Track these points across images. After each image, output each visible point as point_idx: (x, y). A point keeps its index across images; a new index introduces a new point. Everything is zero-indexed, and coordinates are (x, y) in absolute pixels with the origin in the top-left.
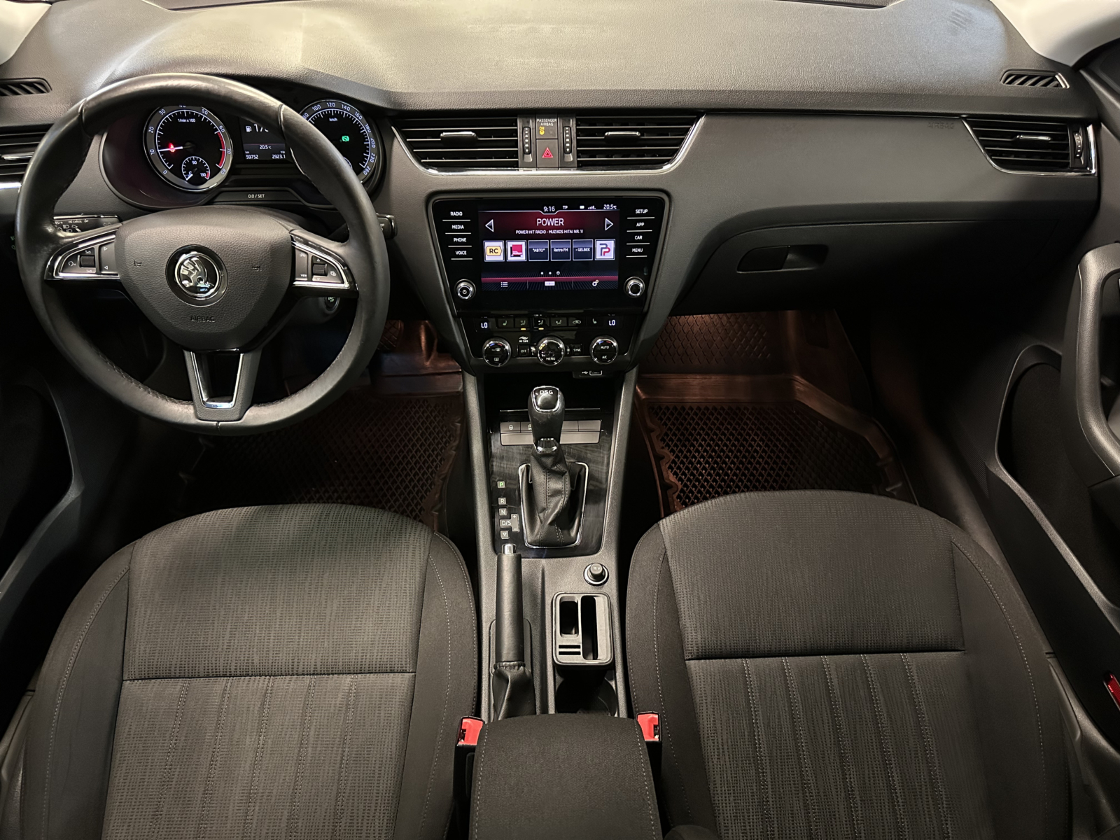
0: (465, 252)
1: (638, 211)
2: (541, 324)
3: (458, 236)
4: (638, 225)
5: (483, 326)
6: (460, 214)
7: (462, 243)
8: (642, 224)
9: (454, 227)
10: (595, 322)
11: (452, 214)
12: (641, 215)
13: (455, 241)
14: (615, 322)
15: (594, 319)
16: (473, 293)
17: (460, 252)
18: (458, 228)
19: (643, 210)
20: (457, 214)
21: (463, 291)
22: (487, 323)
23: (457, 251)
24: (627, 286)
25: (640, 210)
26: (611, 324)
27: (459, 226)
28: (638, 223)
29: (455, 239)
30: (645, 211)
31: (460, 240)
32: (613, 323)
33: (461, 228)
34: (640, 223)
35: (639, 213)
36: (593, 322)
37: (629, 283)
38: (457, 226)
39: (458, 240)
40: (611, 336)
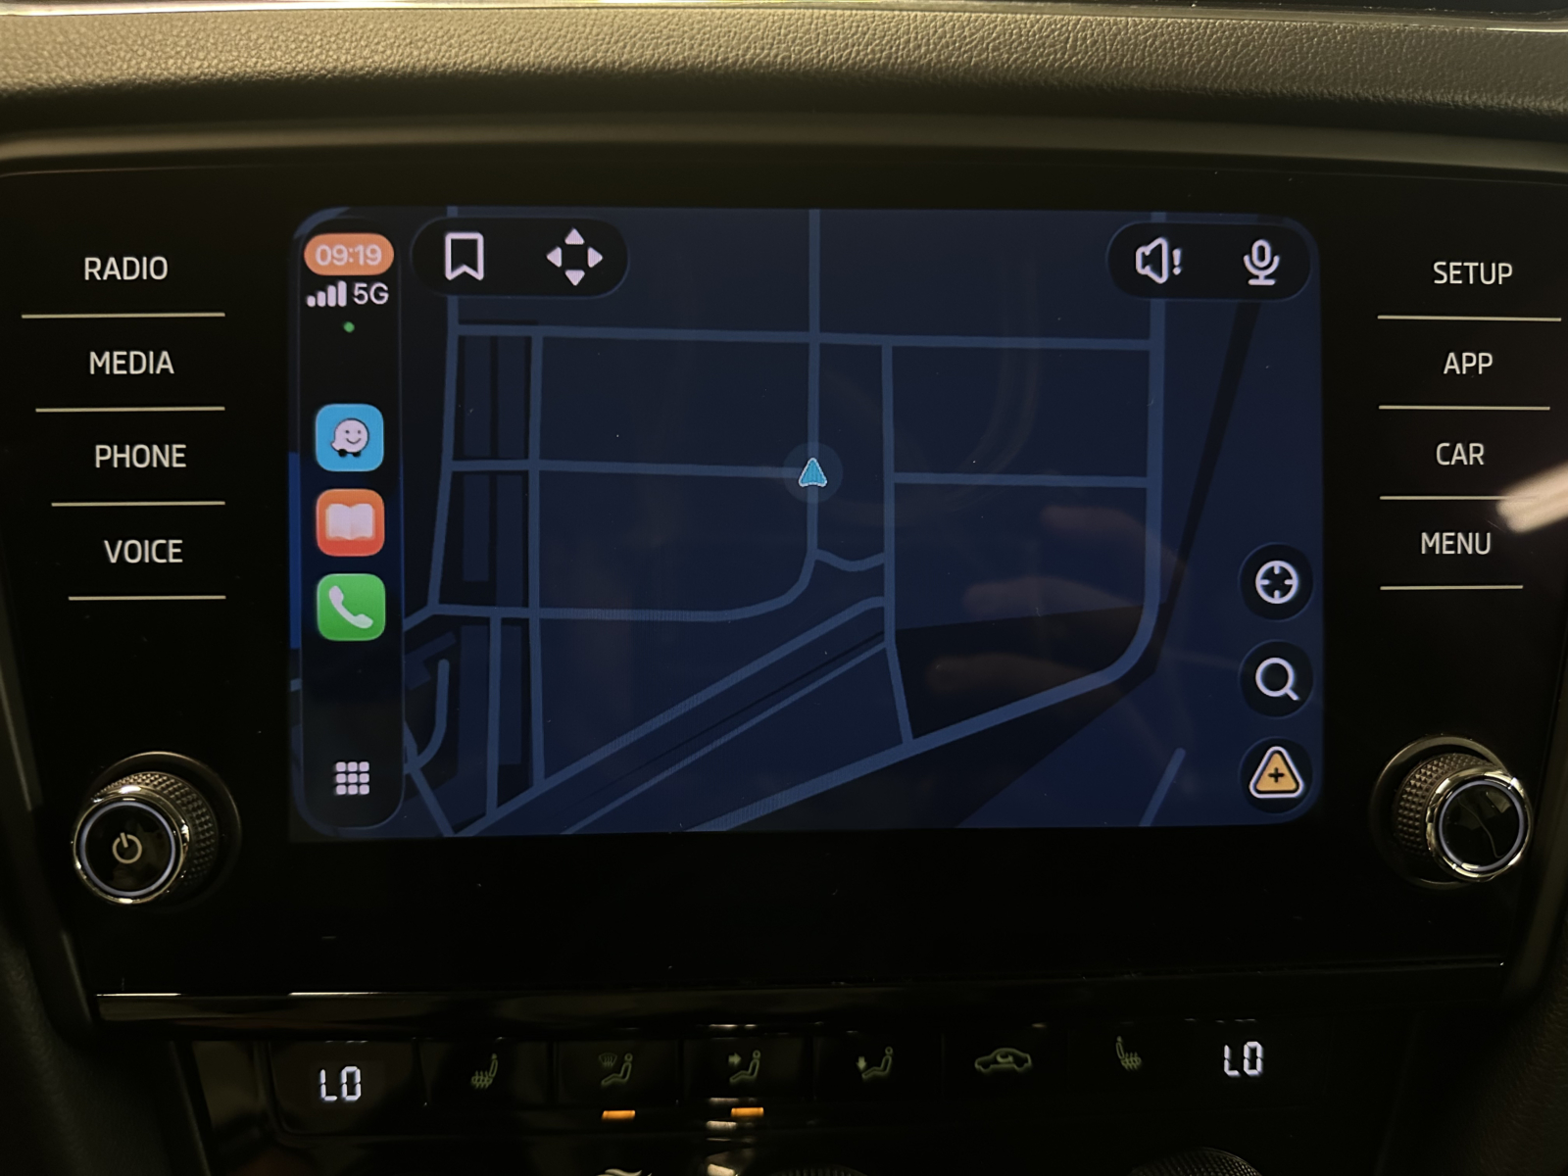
0: (173, 546)
1: (1447, 273)
2: (744, 1076)
3: (124, 432)
4: (1451, 364)
5: (334, 1087)
6: (151, 268)
7: (157, 480)
8: (1482, 361)
9: (106, 362)
10: (1131, 1062)
11: (92, 268)
12: (1470, 296)
13: (98, 465)
14: (1259, 1054)
15: (1119, 1039)
16: (203, 857)
17: (133, 549)
18: (128, 369)
19: (1482, 265)
20: (131, 271)
21: (118, 840)
22: (358, 1068)
23: (120, 542)
24: (1400, 801)
25: (1466, 264)
26: (1236, 1073)
27: (138, 359)
28: (1452, 355)
29: (101, 450)
30: (1505, 270)
31: (141, 460)
32: (1246, 1063)
33: (151, 372)
34: (1465, 355)
35: (1452, 282)
36: (1119, 1060)
37: (1410, 779)
38: (125, 353)
39: (121, 461)
40: (1238, 1159)
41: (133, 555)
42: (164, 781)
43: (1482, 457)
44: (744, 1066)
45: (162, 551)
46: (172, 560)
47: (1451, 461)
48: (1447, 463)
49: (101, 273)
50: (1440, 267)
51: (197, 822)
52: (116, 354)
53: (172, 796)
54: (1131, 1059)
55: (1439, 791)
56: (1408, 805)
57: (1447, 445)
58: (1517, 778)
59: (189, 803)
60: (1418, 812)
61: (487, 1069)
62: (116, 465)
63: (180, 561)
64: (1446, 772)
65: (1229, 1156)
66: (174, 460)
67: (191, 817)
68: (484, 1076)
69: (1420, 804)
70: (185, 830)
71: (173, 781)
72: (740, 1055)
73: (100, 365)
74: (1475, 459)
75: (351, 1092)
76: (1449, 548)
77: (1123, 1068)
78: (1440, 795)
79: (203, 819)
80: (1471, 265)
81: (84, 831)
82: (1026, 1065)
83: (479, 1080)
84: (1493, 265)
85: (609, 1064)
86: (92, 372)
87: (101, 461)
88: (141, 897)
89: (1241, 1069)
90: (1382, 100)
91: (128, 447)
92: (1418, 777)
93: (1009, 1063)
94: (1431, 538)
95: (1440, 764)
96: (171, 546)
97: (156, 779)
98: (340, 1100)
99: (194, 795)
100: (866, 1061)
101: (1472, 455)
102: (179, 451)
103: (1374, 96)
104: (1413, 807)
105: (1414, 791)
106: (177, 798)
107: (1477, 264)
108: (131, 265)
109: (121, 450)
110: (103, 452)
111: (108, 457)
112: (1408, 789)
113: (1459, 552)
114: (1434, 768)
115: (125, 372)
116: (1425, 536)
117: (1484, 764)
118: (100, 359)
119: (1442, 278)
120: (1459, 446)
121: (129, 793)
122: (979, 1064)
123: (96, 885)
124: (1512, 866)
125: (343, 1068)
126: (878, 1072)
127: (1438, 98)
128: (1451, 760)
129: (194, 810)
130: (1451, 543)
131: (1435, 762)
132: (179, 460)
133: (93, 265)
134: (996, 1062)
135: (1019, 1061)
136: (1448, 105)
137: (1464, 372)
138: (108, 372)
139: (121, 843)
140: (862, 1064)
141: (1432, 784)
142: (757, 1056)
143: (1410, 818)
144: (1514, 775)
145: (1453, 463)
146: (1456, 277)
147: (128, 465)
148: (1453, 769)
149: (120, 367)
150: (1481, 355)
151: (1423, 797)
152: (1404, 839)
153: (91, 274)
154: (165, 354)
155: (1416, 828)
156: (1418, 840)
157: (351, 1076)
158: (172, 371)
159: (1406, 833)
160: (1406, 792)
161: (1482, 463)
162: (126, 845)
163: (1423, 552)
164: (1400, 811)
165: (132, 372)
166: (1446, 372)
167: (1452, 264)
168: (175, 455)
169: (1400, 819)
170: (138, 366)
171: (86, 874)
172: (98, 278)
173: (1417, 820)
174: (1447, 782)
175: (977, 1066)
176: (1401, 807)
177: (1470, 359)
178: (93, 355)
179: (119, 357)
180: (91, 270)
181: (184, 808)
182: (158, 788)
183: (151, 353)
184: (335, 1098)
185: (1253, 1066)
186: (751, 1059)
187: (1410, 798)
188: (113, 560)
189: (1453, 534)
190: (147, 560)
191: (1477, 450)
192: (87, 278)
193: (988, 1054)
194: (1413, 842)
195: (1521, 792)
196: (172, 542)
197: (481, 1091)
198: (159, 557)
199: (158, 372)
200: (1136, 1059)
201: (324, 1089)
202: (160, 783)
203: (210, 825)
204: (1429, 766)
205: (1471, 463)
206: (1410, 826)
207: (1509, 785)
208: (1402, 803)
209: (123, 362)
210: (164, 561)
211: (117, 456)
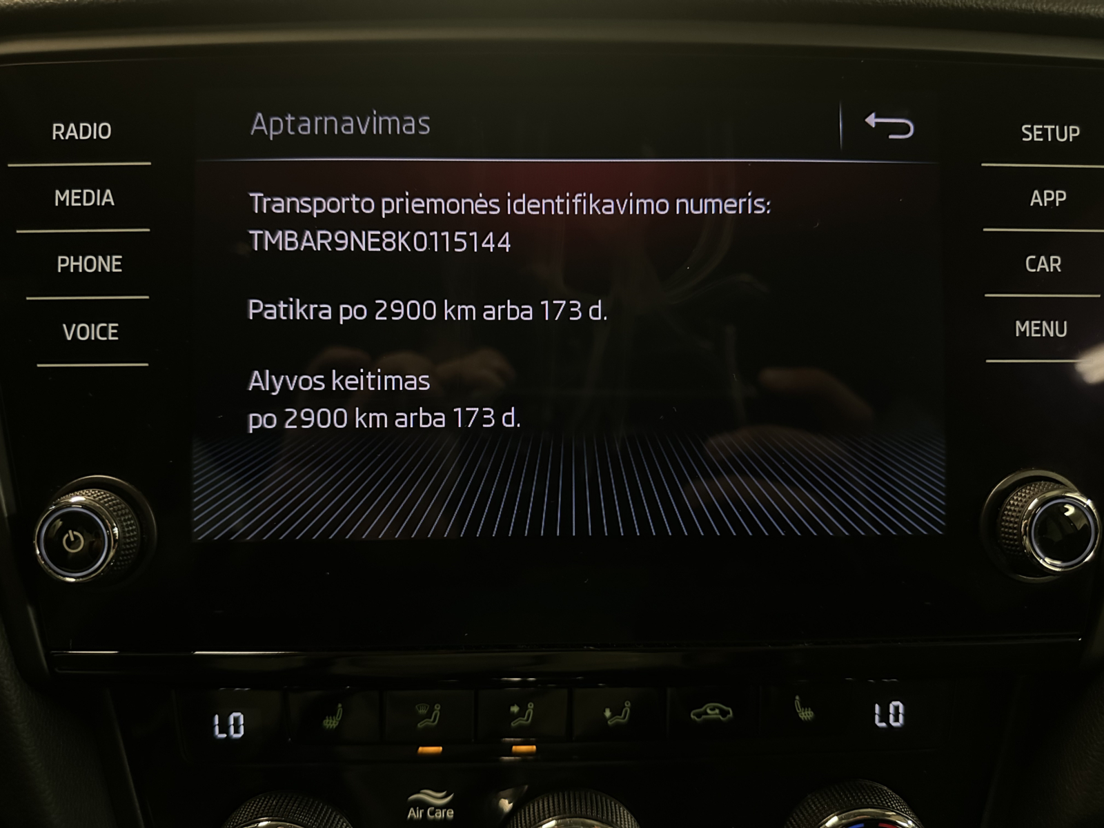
0: (112, 328)
1: (1032, 133)
2: (522, 721)
3: (78, 247)
4: (1036, 198)
5: (224, 728)
6: (99, 131)
7: (101, 281)
8: (1058, 196)
9: (66, 197)
10: (806, 715)
11: (58, 131)
12: (1048, 150)
13: (59, 271)
14: (901, 710)
15: (797, 698)
16: (128, 549)
17: (83, 330)
18: (82, 202)
19: (1057, 127)
20: (85, 133)
21: (67, 535)
22: (242, 713)
23: (74, 325)
24: (1002, 516)
25: (1045, 127)
27: (89, 195)
28: (1036, 192)
29: (62, 259)
30: (1075, 131)
31: (90, 266)
32: (891, 717)
33: (98, 204)
34: (1046, 192)
35: (1036, 139)
36: (797, 713)
37: (1010, 500)
38: (80, 191)
39: (76, 267)
40: (886, 788)
41: (83, 334)
42: (107, 497)
43: (1059, 266)
44: (521, 713)
45: (104, 332)
46: (111, 338)
47: (1037, 269)
48: (1034, 270)
49: (64, 134)
50: (1026, 129)
51: (126, 529)
52: (73, 191)
53: (106, 505)
54: (806, 713)
55: (1030, 508)
56: (1008, 518)
57: (1034, 257)
58: (1091, 499)
59: (119, 510)
60: (1016, 523)
61: (335, 715)
62: (72, 271)
63: (117, 338)
64: (1036, 493)
65: (880, 786)
66: (114, 266)
67: (120, 520)
68: (333, 720)
69: (1017, 517)
70: (116, 530)
71: (113, 498)
72: (518, 705)
73: (62, 199)
74: (1055, 267)
75: (237, 731)
76: (1036, 332)
77: (800, 719)
78: (1031, 511)
79: (129, 523)
80: (1049, 127)
81: (42, 529)
82: (728, 716)
83: (328, 723)
84: (1066, 127)
85: (423, 711)
86: (57, 204)
87: (62, 268)
88: (82, 577)
89: (887, 721)
90: (982, 7)
91: (81, 257)
92: (1015, 499)
93: (716, 714)
94: (1023, 324)
95: (1032, 488)
96: (110, 328)
97: (96, 493)
98: (229, 737)
99: (123, 505)
100: (611, 711)
101: (1052, 265)
102: (117, 260)
103: (977, 4)
104: (1012, 519)
105: (1013, 508)
106: (110, 506)
107: (1053, 127)
108: (85, 128)
109: (76, 260)
110: (63, 261)
111: (66, 265)
112: (1008, 507)
113: (1044, 335)
115: (80, 204)
116: (1018, 323)
117: (1064, 488)
118: (62, 195)
119: (1028, 136)
120: (1043, 258)
121: (77, 502)
122: (694, 715)
123: (50, 568)
124: (1086, 562)
125: (231, 713)
126: (620, 719)
127: (1024, 6)
128: (1040, 485)
129: (122, 515)
130: (1038, 328)
131: (1028, 487)
132: (117, 267)
133: (58, 129)
134: (707, 714)
135: (724, 713)
136: (1031, 10)
137: (1045, 205)
138: (68, 204)
139: (69, 538)
140: (608, 713)
141: (1025, 502)
142: (531, 706)
143: (1010, 528)
144: (1088, 498)
145: (1038, 270)
146: (1038, 136)
147: (81, 271)
148: (1041, 491)
149: (76, 201)
150: (1057, 192)
151: (1020, 512)
152: (1006, 544)
153: (57, 135)
154: (108, 191)
155: (1016, 540)
156: (1016, 543)
157: (236, 720)
158: (113, 204)
159: (1007, 539)
160: (1007, 510)
161: (1059, 270)
162: (72, 539)
163: (1017, 335)
164: (1003, 523)
165: (85, 204)
166: (1032, 204)
167: (1035, 127)
168: (114, 263)
169: (1003, 529)
170: (89, 200)
171: (44, 560)
172: (62, 138)
173: (1015, 528)
174: (1036, 501)
175: (692, 716)
176: (1003, 521)
177: (1049, 195)
178: (58, 192)
179: (76, 194)
180: (57, 133)
181: (115, 513)
182: (97, 499)
183: (99, 191)
184: (225, 735)
185: (897, 720)
186: (527, 709)
187: (1010, 513)
188: (69, 338)
189: (1039, 322)
190: (93, 338)
191: (1056, 261)
192: (54, 138)
193: (701, 707)
194: (1012, 545)
195: (1094, 511)
196: (111, 325)
197: (330, 731)
198: (101, 336)
199: (103, 204)
200: (809, 712)
201: (217, 729)
202: (104, 498)
203: (134, 527)
204: (1024, 490)
205: (1052, 270)
206: (1010, 534)
207: (1085, 504)
208: (1004, 518)
209: (79, 197)
210: (105, 339)
211: (73, 264)
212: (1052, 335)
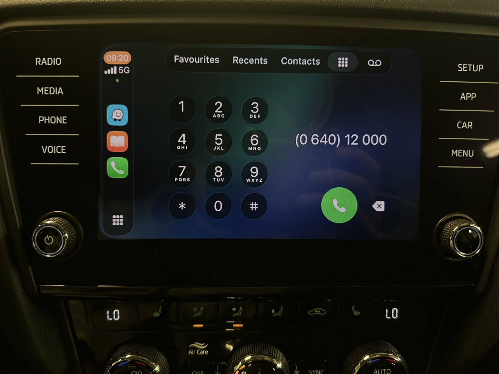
1: (462, 68)
2: (237, 314)
3: (48, 112)
4: (463, 97)
5: (111, 316)
6: (56, 61)
7: (58, 127)
8: (473, 96)
9: (42, 90)
10: (357, 313)
12: (469, 75)
13: (40, 123)
14: (397, 312)
15: (353, 306)
16: (72, 243)
17: (50, 149)
18: (49, 93)
19: (474, 65)
20: (50, 62)
21: (46, 237)
22: (119, 310)
23: (47, 147)
24: (442, 233)
25: (468, 65)
26: (389, 318)
27: (52, 90)
28: (463, 94)
29: (41, 118)
30: (481, 67)
31: (53, 121)
32: (393, 315)
33: (56, 94)
34: (467, 94)
35: (464, 70)
36: (353, 313)
37: (446, 226)
38: (48, 88)
39: (47, 121)
40: (389, 344)
41: (50, 150)
42: (60, 220)
43: (471, 126)
44: (237, 311)
45: (59, 150)
46: (62, 152)
47: (462, 127)
48: (461, 128)
49: (41, 63)
50: (460, 66)
51: (70, 232)
53: (62, 224)
54: (357, 312)
55: (454, 230)
56: (445, 234)
57: (461, 122)
58: (480, 227)
59: (67, 227)
60: (448, 236)
61: (158, 311)
62: (45, 123)
63: (65, 152)
64: (457, 224)
65: (386, 343)
66: (63, 121)
67: (68, 231)
68: (157, 313)
69: (448, 234)
70: (67, 235)
71: (63, 220)
72: (236, 308)
73: (40, 91)
74: (469, 127)
75: (116, 317)
76: (460, 154)
77: (354, 315)
78: (455, 231)
79: (72, 232)
80: (470, 65)
81: (36, 234)
82: (324, 313)
83: (155, 314)
84: (477, 65)
85: (195, 310)
86: (38, 94)
87: (41, 121)
88: (53, 255)
89: (391, 316)
90: (443, 12)
91: (49, 117)
92: (448, 226)
93: (319, 312)
94: (455, 151)
95: (455, 222)
96: (62, 148)
97: (57, 219)
98: (113, 320)
99: (69, 224)
100: (274, 310)
101: (468, 126)
102: (65, 118)
103: (440, 11)
104: (446, 235)
105: (447, 230)
106: (64, 225)
107: (472, 65)
108: (50, 60)
109: (47, 118)
110: (41, 119)
111: (43, 120)
112: (445, 230)
113: (463, 156)
114: (453, 223)
115: (48, 94)
116: (453, 151)
117: (469, 222)
118: (40, 90)
119: (461, 69)
120: (464, 122)
121: (49, 223)
122: (309, 312)
123: (39, 251)
124: (477, 254)
125: (114, 310)
126: (278, 314)
127: (461, 12)
128: (459, 220)
129: (69, 229)
130: (461, 153)
131: (454, 221)
132: (65, 121)
133: (38, 60)
134: (315, 312)
135: (322, 312)
136: (464, 14)
137: (467, 99)
138: (43, 94)
139: (47, 238)
140: (273, 311)
141: (452, 228)
142: (241, 308)
143: (445, 238)
144: (479, 226)
145: (462, 128)
147: (49, 123)
148: (459, 223)
149: (46, 92)
150: (472, 94)
151: (450, 232)
152: (443, 245)
153: (38, 63)
154: (60, 88)
155: (447, 241)
156: (448, 245)
157: (116, 313)
158: (63, 94)
159: (444, 243)
160: (444, 230)
161: (471, 128)
162: (48, 239)
163: (452, 156)
164: (442, 236)
165: (50, 94)
166: (461, 99)
167: (464, 65)
169: (442, 239)
170: (52, 92)
171: (36, 248)
172: (40, 64)
173: (447, 239)
174: (457, 227)
175: (309, 313)
176: (443, 235)
177: (469, 95)
178: (38, 88)
179: (46, 89)
180: (38, 62)
181: (66, 228)
182: (58, 222)
183: (56, 88)
184: (111, 319)
185: (395, 316)
186: (239, 309)
187: (445, 232)
188: (45, 152)
189: (462, 150)
190: (55, 152)
191: (470, 124)
192: (36, 64)
193: (313, 309)
194: (446, 246)
195: (481, 231)
196: (62, 147)
197: (156, 318)
199: (58, 94)
200: (358, 312)
201: (108, 316)
202: (59, 220)
203: (74, 234)
204: (452, 223)
205: (468, 128)
206: (445, 241)
207: (477, 229)
208: (443, 234)
209: (47, 91)
210: (60, 152)
211: (46, 120)
212: (467, 156)
